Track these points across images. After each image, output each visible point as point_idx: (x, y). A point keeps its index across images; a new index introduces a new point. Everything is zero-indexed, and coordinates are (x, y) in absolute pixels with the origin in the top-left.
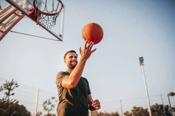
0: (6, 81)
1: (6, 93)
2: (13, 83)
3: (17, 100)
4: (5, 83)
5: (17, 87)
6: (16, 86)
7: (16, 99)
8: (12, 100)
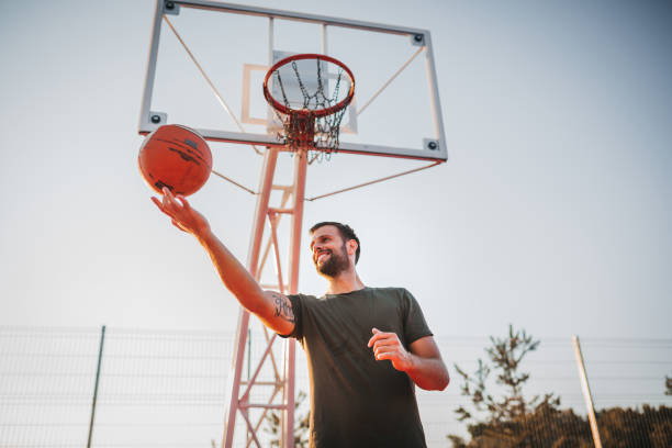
0: (492, 339)
1: (501, 378)
2: (517, 338)
3: (552, 394)
4: (490, 345)
5: (532, 348)
6: (528, 347)
7: (549, 393)
8: (536, 398)
